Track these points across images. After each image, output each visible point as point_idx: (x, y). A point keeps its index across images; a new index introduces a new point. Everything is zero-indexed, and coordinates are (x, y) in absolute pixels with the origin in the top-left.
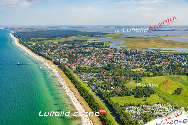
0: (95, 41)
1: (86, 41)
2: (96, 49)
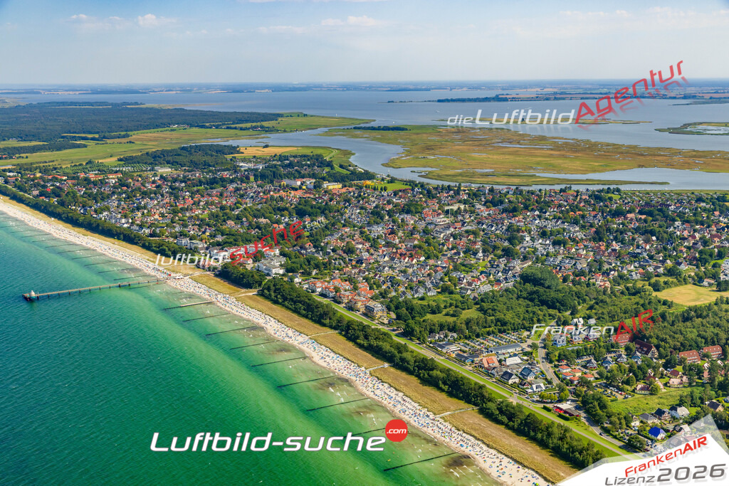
0: (266, 146)
1: (234, 150)
2: (325, 185)
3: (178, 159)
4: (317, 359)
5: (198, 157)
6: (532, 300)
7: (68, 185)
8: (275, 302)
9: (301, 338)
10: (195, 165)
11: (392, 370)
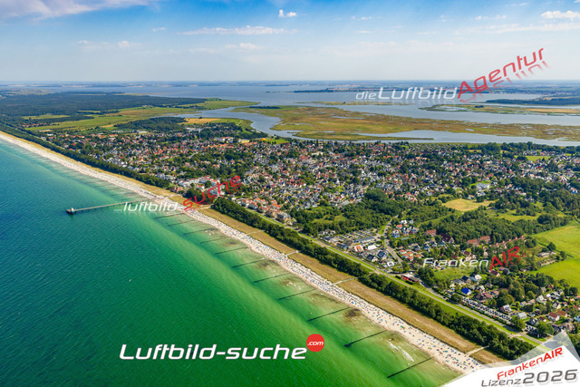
0: (201, 118)
1: (182, 120)
2: (240, 140)
3: (150, 125)
4: (254, 248)
5: (162, 124)
6: (374, 209)
7: (86, 142)
8: (223, 213)
9: (242, 235)
10: (160, 129)
11: (301, 254)
